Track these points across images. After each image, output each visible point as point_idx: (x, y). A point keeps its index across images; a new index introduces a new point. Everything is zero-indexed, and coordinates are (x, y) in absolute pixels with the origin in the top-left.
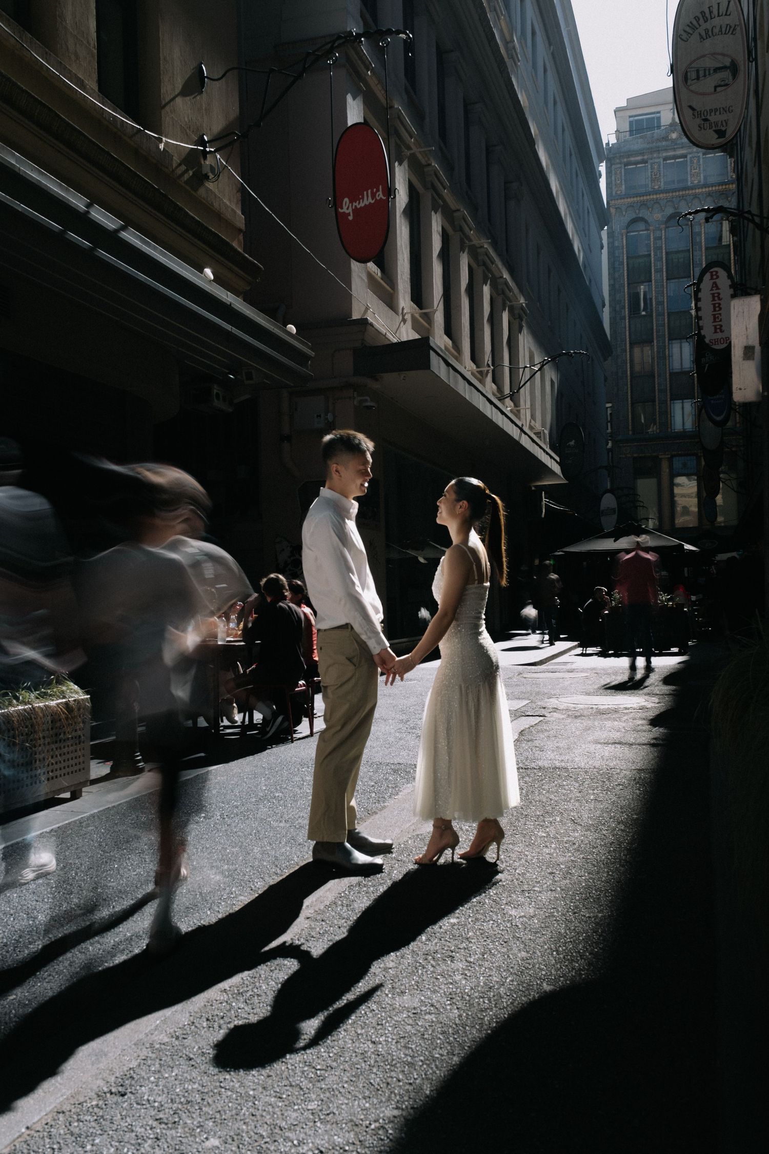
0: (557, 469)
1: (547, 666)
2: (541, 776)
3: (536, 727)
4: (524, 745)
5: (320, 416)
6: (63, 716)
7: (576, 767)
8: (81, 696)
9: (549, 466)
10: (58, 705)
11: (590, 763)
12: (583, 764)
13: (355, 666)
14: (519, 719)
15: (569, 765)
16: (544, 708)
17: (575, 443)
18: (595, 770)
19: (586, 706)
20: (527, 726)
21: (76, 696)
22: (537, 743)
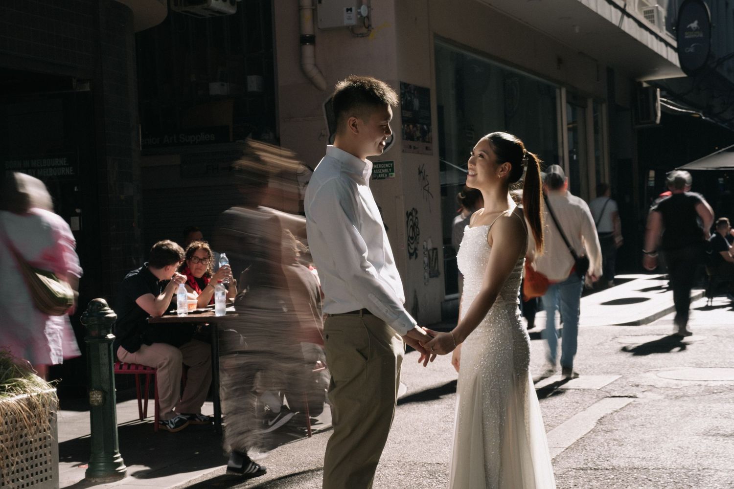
0: (673, 57)
1: (656, 324)
2: (613, 479)
3: (622, 412)
4: (599, 438)
5: (351, 10)
6: (25, 415)
7: (659, 467)
8: (45, 389)
9: (665, 56)
10: (18, 402)
11: (678, 462)
12: (669, 463)
13: (366, 359)
14: (602, 401)
15: (651, 465)
16: (637, 386)
17: (698, 24)
18: (683, 471)
19: (693, 383)
20: (610, 411)
21: (39, 390)
22: (617, 435)
